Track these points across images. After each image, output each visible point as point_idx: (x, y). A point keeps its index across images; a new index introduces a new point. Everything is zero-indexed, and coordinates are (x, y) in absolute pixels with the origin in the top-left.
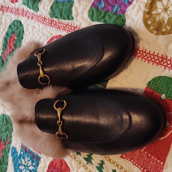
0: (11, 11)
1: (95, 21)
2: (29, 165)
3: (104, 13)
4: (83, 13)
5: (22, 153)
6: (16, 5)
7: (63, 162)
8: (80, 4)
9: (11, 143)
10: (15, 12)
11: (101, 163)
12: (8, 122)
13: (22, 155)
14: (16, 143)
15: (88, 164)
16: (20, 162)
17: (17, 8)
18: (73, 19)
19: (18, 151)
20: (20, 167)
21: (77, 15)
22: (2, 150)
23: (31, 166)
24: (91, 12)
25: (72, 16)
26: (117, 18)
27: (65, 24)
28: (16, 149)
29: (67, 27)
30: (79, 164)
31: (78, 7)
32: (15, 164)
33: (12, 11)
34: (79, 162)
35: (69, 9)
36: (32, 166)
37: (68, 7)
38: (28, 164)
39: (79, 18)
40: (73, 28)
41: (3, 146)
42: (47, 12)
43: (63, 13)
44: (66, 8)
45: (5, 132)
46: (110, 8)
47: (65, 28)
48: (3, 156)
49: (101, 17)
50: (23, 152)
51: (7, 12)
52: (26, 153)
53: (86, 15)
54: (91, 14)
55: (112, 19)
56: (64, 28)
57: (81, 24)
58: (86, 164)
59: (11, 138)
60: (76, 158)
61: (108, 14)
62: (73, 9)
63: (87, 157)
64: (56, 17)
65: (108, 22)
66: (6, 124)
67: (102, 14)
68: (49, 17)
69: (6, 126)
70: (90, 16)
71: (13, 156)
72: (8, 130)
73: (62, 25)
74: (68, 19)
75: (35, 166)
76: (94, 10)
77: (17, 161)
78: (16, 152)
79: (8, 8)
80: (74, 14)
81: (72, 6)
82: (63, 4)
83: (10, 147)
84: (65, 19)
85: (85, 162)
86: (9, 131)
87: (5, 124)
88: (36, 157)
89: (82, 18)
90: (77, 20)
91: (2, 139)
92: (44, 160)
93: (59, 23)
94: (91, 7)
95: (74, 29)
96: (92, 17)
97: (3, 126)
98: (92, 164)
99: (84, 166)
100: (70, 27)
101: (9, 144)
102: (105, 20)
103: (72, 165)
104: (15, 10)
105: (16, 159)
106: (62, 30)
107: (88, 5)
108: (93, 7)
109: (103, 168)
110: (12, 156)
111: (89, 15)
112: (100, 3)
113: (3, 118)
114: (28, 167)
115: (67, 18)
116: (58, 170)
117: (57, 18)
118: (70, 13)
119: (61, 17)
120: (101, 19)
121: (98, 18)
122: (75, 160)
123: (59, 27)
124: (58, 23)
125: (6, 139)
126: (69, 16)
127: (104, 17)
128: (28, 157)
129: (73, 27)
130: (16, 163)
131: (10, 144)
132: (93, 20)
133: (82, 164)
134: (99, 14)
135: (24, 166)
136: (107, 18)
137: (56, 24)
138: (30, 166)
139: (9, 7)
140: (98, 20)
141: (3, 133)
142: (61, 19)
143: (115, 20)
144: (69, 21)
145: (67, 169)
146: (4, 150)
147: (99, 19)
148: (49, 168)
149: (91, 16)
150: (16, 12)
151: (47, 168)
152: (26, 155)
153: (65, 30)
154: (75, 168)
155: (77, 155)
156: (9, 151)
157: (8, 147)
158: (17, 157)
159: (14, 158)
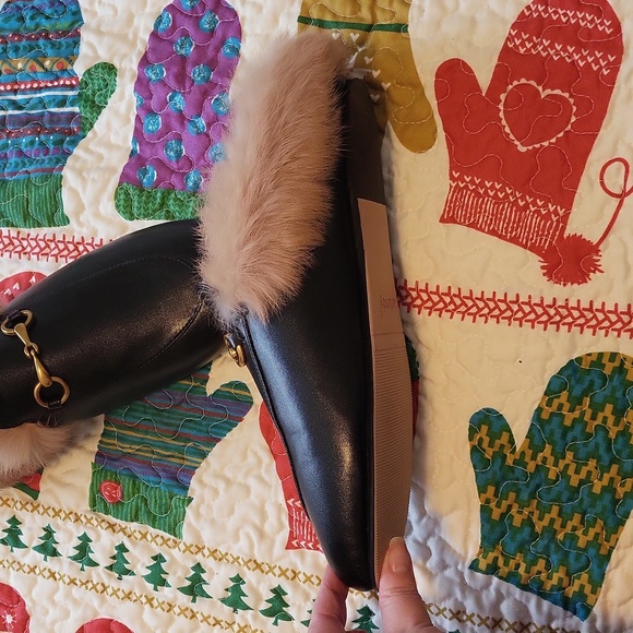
1: (137, 219)
3: (163, 194)
4: (96, 201)
7: (113, 627)
8: (84, 180)
11: (232, 584)
15: (194, 601)
18: (66, 221)
21: (80, 208)
24: (122, 197)
25: (63, 214)
27: (44, 240)
29: (53, 245)
30: (168, 611)
31: (80, 190)
34: (166, 607)
35: (50, 197)
37: (45, 190)
39: (86, 216)
40: (71, 247)
43: (32, 209)
44: (40, 196)
46: (174, 180)
47: (47, 250)
49: (157, 206)
53: (108, 206)
54: (122, 202)
55: (188, 207)
56: (42, 250)
57: (96, 232)
58: (192, 605)
60: (153, 599)
61: (173, 196)
62: (65, 195)
63: (188, 583)
64: (9, 224)
65: (178, 217)
67: (155, 198)
70: (121, 207)
73: (33, 243)
74: (51, 223)
76: (131, 191)
80: (68, 206)
81: (58, 187)
82: (27, 187)
84: (40, 225)
85: (184, 599)
89: (97, 215)
90: (80, 224)
93: (23, 239)
94: (120, 184)
95: (76, 249)
96: (129, 209)
98: (209, 597)
99: (183, 612)
100: (61, 246)
102: (168, 212)
103: (144, 626)
106: (34, 257)
107: (109, 180)
108: (125, 184)
109: (245, 595)
111: (117, 206)
112: (145, 172)
115: (45, 222)
117: (13, 226)
118: (57, 208)
119: (25, 221)
120: (155, 211)
121: (146, 210)
122: (152, 606)
123: (24, 248)
124: (17, 238)
126: (53, 214)
127: (162, 205)
129: (72, 243)
132: (132, 217)
133: (176, 610)
134: (148, 198)
136: (172, 207)
137: (11, 243)
140: (147, 216)
142: (25, 226)
144: (53, 228)
147: (150, 211)
149: (125, 208)
153: (47, 254)
154: (156, 628)
155: (156, 589)
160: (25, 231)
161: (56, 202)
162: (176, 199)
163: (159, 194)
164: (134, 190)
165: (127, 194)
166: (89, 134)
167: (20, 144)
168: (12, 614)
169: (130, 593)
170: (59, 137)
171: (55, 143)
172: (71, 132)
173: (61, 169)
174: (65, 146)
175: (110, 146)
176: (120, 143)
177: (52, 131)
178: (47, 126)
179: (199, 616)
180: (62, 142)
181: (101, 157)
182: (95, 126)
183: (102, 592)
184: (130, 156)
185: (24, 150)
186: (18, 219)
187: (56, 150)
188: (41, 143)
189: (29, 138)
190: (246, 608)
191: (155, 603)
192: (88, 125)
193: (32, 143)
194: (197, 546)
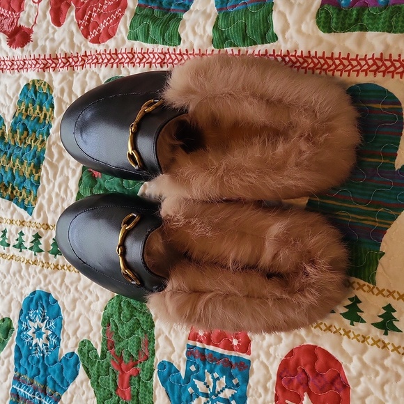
0: (95, 61)
1: (335, 32)
2: (218, 389)
3: (358, 11)
5: (193, 368)
6: (108, 46)
7: (317, 352)
8: (291, 5)
9: (154, 354)
10: (109, 60)
12: (136, 309)
13: (192, 373)
14: (169, 349)
15: (386, 334)
16: (190, 390)
17: (113, 51)
18: (275, 38)
19: (179, 366)
20: (195, 402)
21: (286, 27)
22: (130, 380)
23: (227, 389)
24: (323, 15)
25: (273, 33)
26: (392, 12)
27: (259, 55)
28: (171, 364)
30: (363, 342)
31: (287, 12)
32: (176, 400)
33: (100, 61)
34: (360, 338)
35: (263, 21)
36: (230, 388)
37: (260, 15)
38: (214, 387)
39: (292, 31)
40: (280, 59)
41: (128, 369)
42: (205, 39)
43: (249, 31)
44: (255, 20)
45: (132, 333)
48: (135, 394)
49: (353, 21)
50: (195, 364)
51: (83, 65)
52: (204, 365)
53: (310, 25)
54: (322, 19)
55: (379, 19)
57: (297, 46)
59: (151, 343)
61: (367, 12)
62: (275, 18)
63: (380, 320)
64: (232, 45)
66: (132, 316)
67: (351, 15)
68: (213, 48)
69: (132, 321)
70: (322, 23)
71: (167, 383)
72: (138, 328)
74: (264, 41)
75: (238, 385)
76: (331, 11)
77: (182, 390)
78: (173, 371)
79: (86, 56)
80: (277, 26)
81: (270, 12)
82: (245, 14)
83: (152, 366)
84: (255, 44)
85: (377, 333)
86: (142, 329)
87: (128, 317)
88: (236, 363)
89: (299, 32)
91: (123, 355)
92: (262, 363)
94: (322, 5)
95: (283, 60)
96: (327, 25)
97: (123, 324)
99: (376, 342)
101: (147, 359)
102: (362, 25)
103: (343, 352)
104: (109, 57)
105: (176, 388)
108: (326, 6)
110: (163, 383)
111: (318, 23)
113: (120, 305)
114: (216, 396)
115: (260, 41)
116: (306, 374)
117: (235, 46)
118: (268, 28)
119: (244, 41)
120: (350, 25)
121: (343, 24)
122: (349, 337)
124: (239, 55)
125: (138, 351)
126: (265, 34)
127: (357, 20)
128: (211, 372)
129: (280, 56)
130: (179, 398)
131: (150, 359)
132: (330, 31)
133: (370, 341)
134: (345, 15)
135: (206, 395)
136: (365, 21)
138: (222, 391)
139: (88, 53)
140: (343, 29)
141: (123, 340)
142: (244, 45)
143: (387, 19)
144: (265, 45)
145: (332, 364)
146: (135, 380)
147: (347, 25)
148: (280, 376)
149: (325, 23)
150: (112, 61)
151: (274, 378)
152: (204, 369)
154: (354, 354)
155: (352, 324)
156: (151, 377)
157: (145, 369)
158: (178, 382)
159: (172, 386)
160: (243, 49)
161: (267, 23)
162: (369, 14)
163: (355, 12)
164: (333, 9)
165: (327, 13)
168: (237, 338)
169: (331, 326)
179: (390, 347)
186: (239, 40)
191: (352, 336)
194: (388, 291)
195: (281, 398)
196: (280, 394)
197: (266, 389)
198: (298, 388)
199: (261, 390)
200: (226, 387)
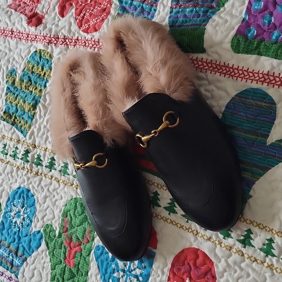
0: (84, 44)
1: (242, 53)
2: (132, 268)
3: (258, 42)
6: (93, 36)
7: (199, 253)
8: (216, 31)
9: (93, 240)
10: (93, 45)
11: (267, 242)
15: (245, 247)
16: (113, 266)
17: (97, 40)
18: (204, 51)
20: (115, 275)
22: (75, 254)
23: (137, 269)
24: (236, 41)
25: (203, 47)
26: (279, 47)
27: (191, 59)
30: (229, 250)
31: (214, 36)
32: (104, 271)
33: (87, 45)
34: (228, 248)
35: (198, 39)
36: (140, 269)
37: (196, 35)
38: (130, 267)
40: (205, 64)
41: (75, 247)
44: (193, 37)
45: (81, 224)
46: (265, 35)
48: (77, 264)
49: (254, 48)
51: (75, 45)
53: (227, 45)
54: (235, 44)
55: (271, 50)
58: (243, 249)
59: (93, 233)
60: (221, 243)
61: (263, 43)
63: (242, 238)
65: (264, 54)
66: (83, 213)
67: (253, 44)
69: (82, 216)
70: (234, 47)
71: (99, 260)
72: (85, 222)
74: (196, 52)
75: (145, 267)
76: (241, 39)
77: (109, 265)
78: (104, 252)
79: (78, 39)
81: (203, 34)
83: (91, 247)
84: (190, 52)
85: (239, 246)
86: (88, 222)
87: (80, 213)
91: (73, 237)
92: (163, 255)
94: (235, 35)
95: (207, 65)
96: (238, 48)
97: (76, 217)
98: (253, 246)
99: (238, 252)
100: (200, 63)
101: (88, 242)
102: (259, 51)
103: (216, 255)
104: (93, 43)
105: (105, 264)
107: (230, 33)
108: (238, 35)
109: (274, 249)
110: (97, 259)
111: (232, 46)
112: (250, 31)
113: (76, 205)
114: (130, 272)
116: (190, 266)
118: (200, 44)
120: (252, 50)
121: (248, 49)
122: (221, 246)
125: (83, 236)
126: (198, 47)
127: (257, 47)
129: (206, 62)
130: (106, 270)
131: (90, 242)
132: (239, 52)
133: (234, 250)
134: (250, 43)
135: (124, 271)
136: (262, 49)
138: (134, 270)
139: (80, 38)
140: (247, 52)
141: (74, 227)
144: (197, 54)
145: (207, 262)
146: (78, 254)
147: (250, 50)
148: (173, 265)
149: (236, 47)
150: (95, 46)
151: (169, 266)
154: (222, 257)
155: (224, 238)
156: (89, 254)
157: (86, 249)
158: (107, 260)
159: (102, 262)
161: (200, 41)
162: (265, 45)
163: (256, 43)
164: (243, 39)
165: (239, 40)
166: (222, 9)
167: (186, 11)
169: (210, 238)
170: (206, 9)
171: (203, 12)
172: (212, 7)
173: (205, 25)
174: (208, 14)
175: (232, 15)
176: (238, 14)
177: (202, 6)
178: (200, 3)
179: (246, 256)
180: (207, 12)
181: (226, 21)
182: (226, 5)
183: (196, 235)
184: (243, 21)
185: (187, 14)
187: (204, 16)
188: (196, 12)
189: (191, 9)
190: (273, 255)
191: (223, 245)
192: (222, 5)
193: (192, 11)
194: (250, 220)
195: (171, 279)
196: (171, 276)
197: (163, 273)
198: (183, 274)
199: (160, 272)
200: (137, 267)
